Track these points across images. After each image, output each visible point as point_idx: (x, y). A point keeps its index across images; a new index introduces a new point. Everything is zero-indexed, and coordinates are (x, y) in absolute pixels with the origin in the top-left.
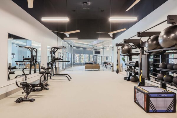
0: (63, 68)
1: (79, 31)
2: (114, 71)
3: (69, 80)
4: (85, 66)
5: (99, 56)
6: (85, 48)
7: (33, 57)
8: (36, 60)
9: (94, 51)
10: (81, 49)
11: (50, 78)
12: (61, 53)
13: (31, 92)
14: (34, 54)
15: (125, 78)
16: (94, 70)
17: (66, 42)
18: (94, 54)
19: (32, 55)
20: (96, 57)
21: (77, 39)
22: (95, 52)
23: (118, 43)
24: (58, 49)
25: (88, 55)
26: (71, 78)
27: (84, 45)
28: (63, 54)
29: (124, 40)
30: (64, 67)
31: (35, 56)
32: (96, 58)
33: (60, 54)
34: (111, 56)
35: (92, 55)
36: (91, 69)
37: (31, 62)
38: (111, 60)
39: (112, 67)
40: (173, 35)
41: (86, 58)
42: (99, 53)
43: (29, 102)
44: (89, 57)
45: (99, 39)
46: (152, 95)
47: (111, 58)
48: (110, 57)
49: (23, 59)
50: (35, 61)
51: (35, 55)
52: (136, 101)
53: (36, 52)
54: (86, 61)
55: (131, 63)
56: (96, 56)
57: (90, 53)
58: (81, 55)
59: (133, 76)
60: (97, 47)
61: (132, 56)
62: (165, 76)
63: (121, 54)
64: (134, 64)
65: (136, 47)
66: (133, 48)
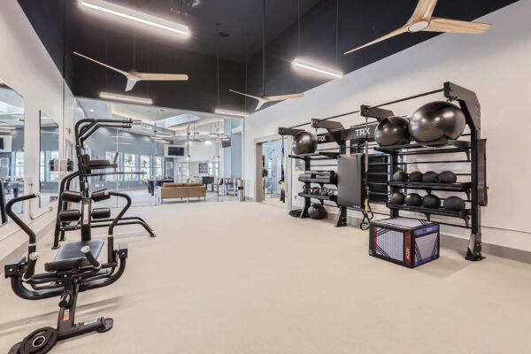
1: (184, 77)
3: (153, 235)
4: (162, 190)
5: (180, 160)
9: (167, 147)
15: (295, 213)
18: (166, 155)
20: (172, 163)
23: (287, 126)
29: (314, 120)
32: (172, 167)
36: (179, 199)
39: (241, 188)
40: (437, 119)
45: (218, 111)
46: (418, 232)
52: (377, 252)
55: (317, 176)
56: (172, 160)
59: (316, 206)
60: (177, 135)
61: (310, 159)
62: (408, 197)
63: (294, 154)
64: (328, 177)
65: (328, 140)
66: (320, 142)
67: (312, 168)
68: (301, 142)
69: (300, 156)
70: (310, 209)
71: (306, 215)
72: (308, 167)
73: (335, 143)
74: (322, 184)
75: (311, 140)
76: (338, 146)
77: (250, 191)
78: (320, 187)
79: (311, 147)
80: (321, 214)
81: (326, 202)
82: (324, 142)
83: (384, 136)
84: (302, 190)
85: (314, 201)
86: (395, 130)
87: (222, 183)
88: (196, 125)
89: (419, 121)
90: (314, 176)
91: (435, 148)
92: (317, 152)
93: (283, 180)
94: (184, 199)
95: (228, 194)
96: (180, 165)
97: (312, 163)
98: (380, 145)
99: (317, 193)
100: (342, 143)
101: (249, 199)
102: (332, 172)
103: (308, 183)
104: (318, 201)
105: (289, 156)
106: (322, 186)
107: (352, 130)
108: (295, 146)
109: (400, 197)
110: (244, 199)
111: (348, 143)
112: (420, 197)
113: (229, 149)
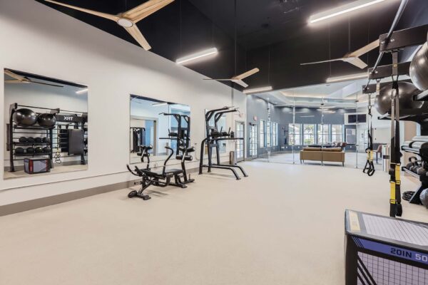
0: (249, 155)
1: (256, 70)
3: (238, 178)
5: (362, 127)
6: (313, 109)
7: (181, 130)
8: (188, 136)
9: (346, 116)
10: (305, 111)
11: (209, 171)
12: (242, 123)
13: (151, 186)
14: (184, 125)
16: (326, 165)
17: (260, 98)
18: (346, 123)
19: (179, 128)
20: (353, 131)
21: (270, 88)
22: (349, 116)
24: (221, 113)
25: (326, 127)
26: (245, 176)
27: (314, 102)
28: (250, 124)
30: (254, 152)
31: (185, 129)
32: (353, 133)
33: (242, 126)
35: (340, 127)
37: (178, 140)
39: (386, 157)
42: (362, 119)
43: (141, 200)
44: (330, 131)
45: (329, 80)
46: (366, 245)
49: (169, 135)
50: (185, 138)
51: (186, 127)
53: (188, 122)
56: (354, 127)
57: (333, 119)
58: (305, 126)
94: (324, 162)
96: (362, 132)
105: (378, 118)
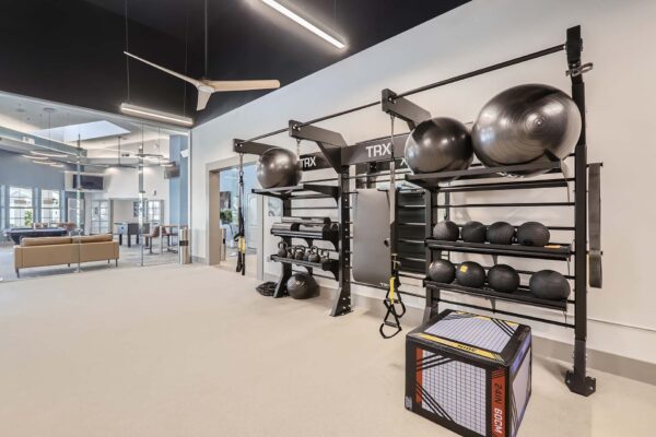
2: (191, 262)
4: (18, 252)
5: (97, 197)
9: (68, 174)
15: (267, 289)
18: (69, 188)
29: (292, 123)
34: (162, 202)
35: (55, 195)
38: (162, 214)
39: (182, 244)
41: (12, 204)
44: (37, 200)
47: (162, 208)
48: (157, 204)
52: (424, 406)
54: (12, 222)
55: (301, 227)
56: (81, 196)
59: (300, 277)
60: (89, 156)
61: (290, 196)
62: (464, 269)
63: (260, 187)
64: (320, 229)
65: (319, 164)
66: (306, 169)
67: (294, 213)
68: (272, 166)
69: (271, 190)
70: (292, 283)
71: (284, 292)
72: (287, 211)
73: (332, 170)
74: (310, 240)
75: (291, 163)
76: (336, 175)
77: (201, 248)
78: (306, 244)
79: (291, 176)
80: (309, 291)
81: (317, 271)
82: (313, 168)
83: (425, 153)
84: (276, 251)
85: (297, 268)
86: (445, 142)
87: (156, 235)
88: (123, 142)
89: (495, 124)
90: (295, 227)
91: (522, 179)
92: (300, 185)
93: (242, 234)
95: (169, 250)
96: (96, 204)
97: (294, 203)
98: (416, 172)
99: (302, 257)
100: (342, 169)
101: (197, 259)
102: (327, 220)
103: (287, 240)
104: (303, 269)
105: (253, 191)
106: (310, 245)
107: (360, 147)
108: (262, 173)
109: (447, 269)
110: (189, 260)
111: (352, 170)
112: (482, 269)
113: (177, 181)
